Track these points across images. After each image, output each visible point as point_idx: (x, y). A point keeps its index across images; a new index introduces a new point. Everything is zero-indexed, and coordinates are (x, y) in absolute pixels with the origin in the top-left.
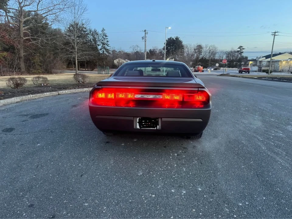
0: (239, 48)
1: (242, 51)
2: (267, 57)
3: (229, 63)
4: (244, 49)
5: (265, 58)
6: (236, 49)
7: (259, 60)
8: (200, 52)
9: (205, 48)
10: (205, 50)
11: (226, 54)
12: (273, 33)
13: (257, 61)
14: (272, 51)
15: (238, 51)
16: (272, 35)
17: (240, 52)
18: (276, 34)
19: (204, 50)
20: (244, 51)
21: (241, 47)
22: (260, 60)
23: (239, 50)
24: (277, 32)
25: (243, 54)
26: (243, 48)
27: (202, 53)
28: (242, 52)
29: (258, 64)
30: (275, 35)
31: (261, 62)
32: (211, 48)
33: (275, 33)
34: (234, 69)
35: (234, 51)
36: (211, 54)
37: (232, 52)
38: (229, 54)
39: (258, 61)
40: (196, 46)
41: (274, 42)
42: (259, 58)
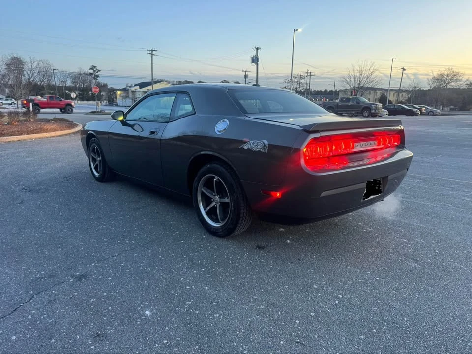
0: (91, 69)
1: (97, 74)
2: (142, 85)
3: (81, 93)
4: (99, 71)
5: (138, 87)
6: (87, 69)
7: (131, 89)
8: (21, 72)
9: (30, 65)
10: (30, 67)
11: (72, 77)
12: (149, 51)
13: (128, 90)
14: (152, 78)
15: (91, 74)
16: (150, 53)
17: (93, 76)
18: (154, 53)
19: (28, 67)
20: (99, 73)
21: (95, 67)
22: (133, 89)
23: (92, 71)
24: (154, 50)
25: (99, 79)
26: (98, 69)
27: (25, 72)
28: (98, 76)
29: (131, 95)
30: (152, 55)
31: (133, 92)
32: (41, 65)
33: (152, 51)
34: (91, 102)
35: (84, 73)
36: (44, 76)
37: (80, 74)
38: (76, 77)
39: (130, 91)
40: (10, 58)
41: (153, 65)
42: (130, 87)
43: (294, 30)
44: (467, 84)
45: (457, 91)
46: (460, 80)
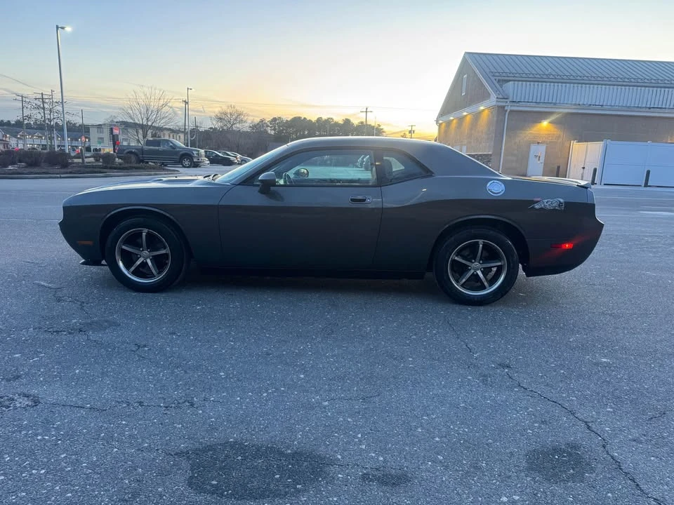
43: (57, 27)
44: (250, 127)
45: (241, 134)
46: (245, 122)
